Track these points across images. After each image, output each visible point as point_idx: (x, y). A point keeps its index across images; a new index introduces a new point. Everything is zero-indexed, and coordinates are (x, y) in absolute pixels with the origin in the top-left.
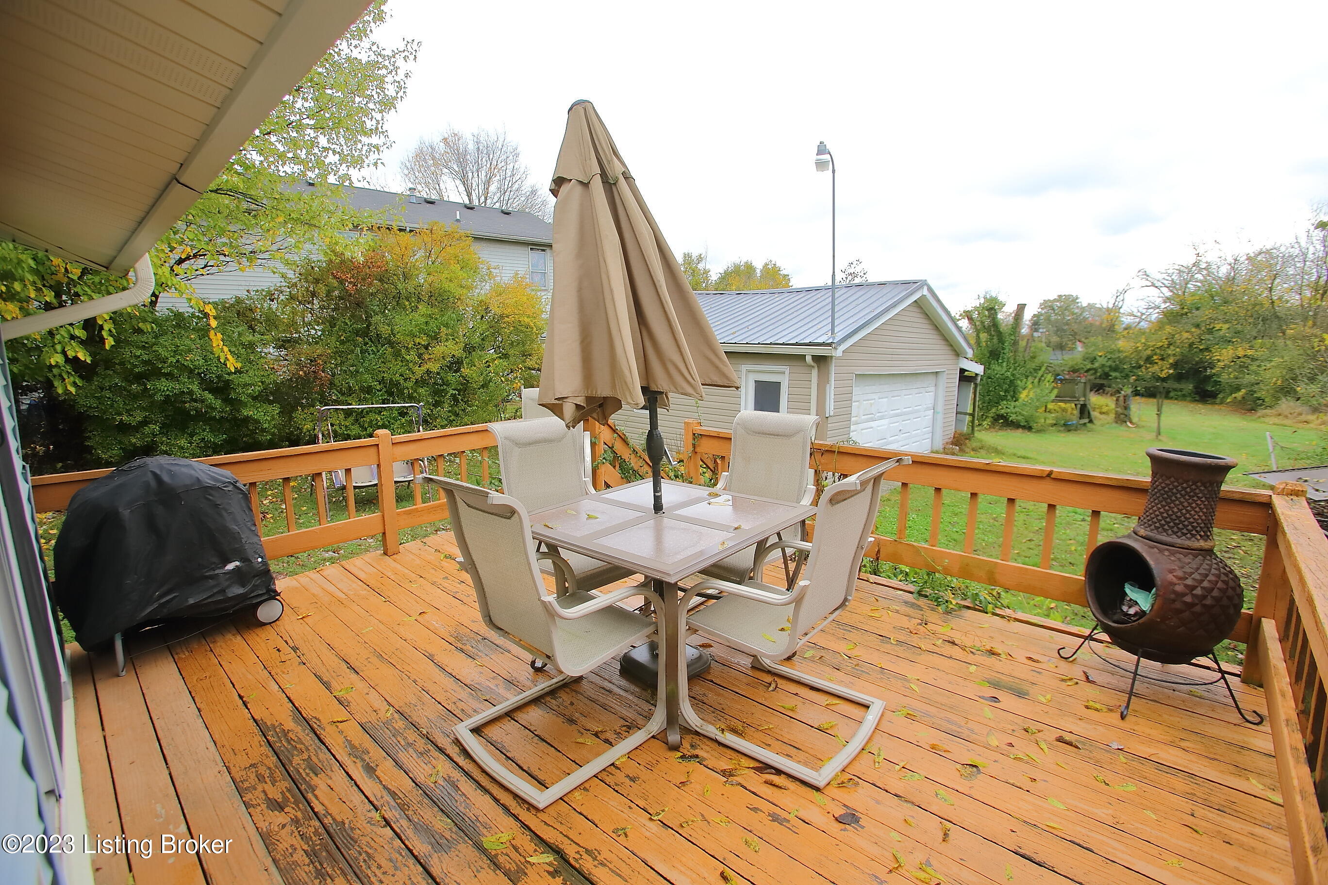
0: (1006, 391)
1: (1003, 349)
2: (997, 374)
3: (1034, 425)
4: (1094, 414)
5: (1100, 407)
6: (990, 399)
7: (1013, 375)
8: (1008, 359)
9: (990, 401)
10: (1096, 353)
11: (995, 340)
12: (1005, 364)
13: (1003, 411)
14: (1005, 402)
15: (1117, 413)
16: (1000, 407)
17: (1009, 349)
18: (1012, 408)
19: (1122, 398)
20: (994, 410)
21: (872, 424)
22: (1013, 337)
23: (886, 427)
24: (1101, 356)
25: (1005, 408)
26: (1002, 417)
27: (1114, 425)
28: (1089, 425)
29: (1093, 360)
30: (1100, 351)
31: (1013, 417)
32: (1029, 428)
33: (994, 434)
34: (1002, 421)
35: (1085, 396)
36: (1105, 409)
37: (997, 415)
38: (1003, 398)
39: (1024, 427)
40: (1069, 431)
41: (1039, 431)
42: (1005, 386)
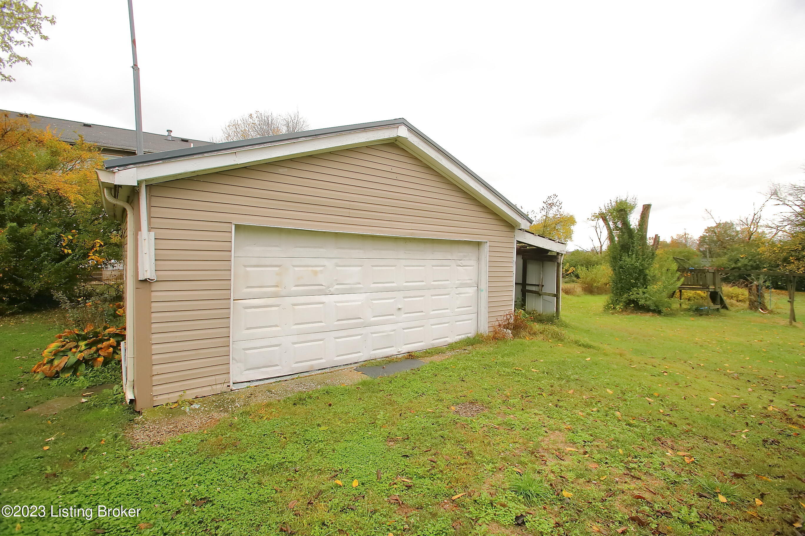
0: (637, 279)
1: (633, 243)
2: (627, 264)
3: (664, 310)
4: (727, 301)
5: (737, 296)
6: (622, 286)
7: (642, 265)
8: (637, 251)
9: (622, 288)
10: (738, 255)
11: (626, 236)
12: (634, 256)
13: (632, 297)
14: (635, 289)
15: (750, 301)
16: (631, 293)
17: (637, 243)
18: (641, 293)
19: (754, 288)
20: (625, 296)
21: (323, 298)
22: (640, 233)
23: (360, 303)
24: (743, 258)
25: (636, 294)
26: (633, 301)
27: (749, 311)
28: (722, 311)
29: (737, 261)
30: (742, 254)
31: (642, 302)
32: (659, 312)
33: (626, 316)
34: (633, 305)
35: (714, 284)
36: (740, 298)
37: (629, 300)
38: (634, 285)
39: (654, 311)
40: (701, 315)
41: (666, 315)
42: (635, 275)
